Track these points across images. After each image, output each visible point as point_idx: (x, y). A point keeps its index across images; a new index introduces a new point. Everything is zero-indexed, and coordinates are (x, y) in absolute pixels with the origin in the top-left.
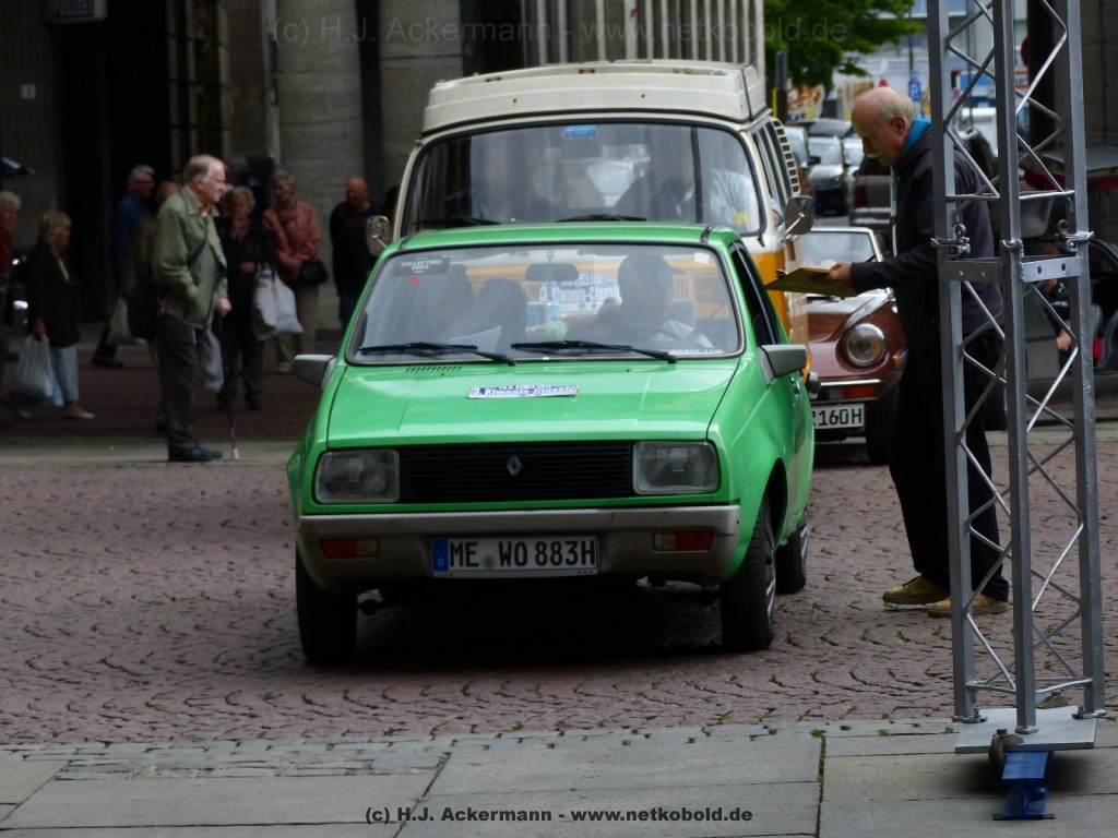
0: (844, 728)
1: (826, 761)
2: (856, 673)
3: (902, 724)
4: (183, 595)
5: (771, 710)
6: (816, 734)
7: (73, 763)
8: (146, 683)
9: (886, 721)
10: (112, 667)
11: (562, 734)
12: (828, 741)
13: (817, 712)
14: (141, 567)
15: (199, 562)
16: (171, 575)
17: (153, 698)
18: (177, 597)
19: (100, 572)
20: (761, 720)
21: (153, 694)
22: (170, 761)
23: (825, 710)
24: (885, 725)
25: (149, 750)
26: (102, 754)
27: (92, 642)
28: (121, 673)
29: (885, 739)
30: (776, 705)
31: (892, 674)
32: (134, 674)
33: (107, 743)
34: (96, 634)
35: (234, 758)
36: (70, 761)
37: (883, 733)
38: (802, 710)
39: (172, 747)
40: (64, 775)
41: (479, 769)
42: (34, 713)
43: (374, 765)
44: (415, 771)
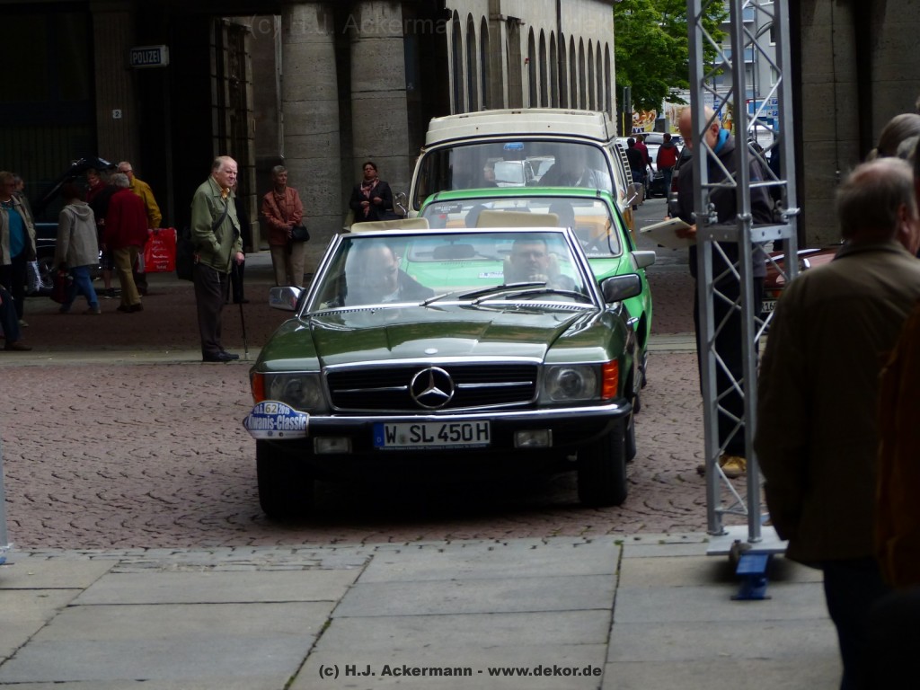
0: (636, 539)
1: (623, 561)
2: (648, 502)
3: (675, 536)
4: (205, 451)
5: (590, 527)
6: (618, 543)
7: (123, 562)
8: (175, 509)
9: (665, 535)
10: (153, 498)
11: (449, 543)
12: (625, 548)
13: (619, 528)
14: (177, 431)
15: (217, 429)
16: (197, 437)
17: (179, 518)
18: (200, 452)
19: (151, 435)
20: (582, 534)
21: (180, 515)
22: (187, 560)
23: (625, 528)
24: (663, 537)
25: (174, 553)
26: (142, 556)
27: (142, 481)
28: (159, 502)
29: (663, 547)
30: (593, 524)
31: (671, 503)
32: (168, 503)
33: (146, 549)
34: (145, 476)
35: (230, 559)
36: (121, 560)
37: (662, 543)
38: (610, 526)
39: (189, 551)
40: (116, 570)
41: (391, 566)
42: (99, 528)
43: (322, 564)
44: (349, 567)
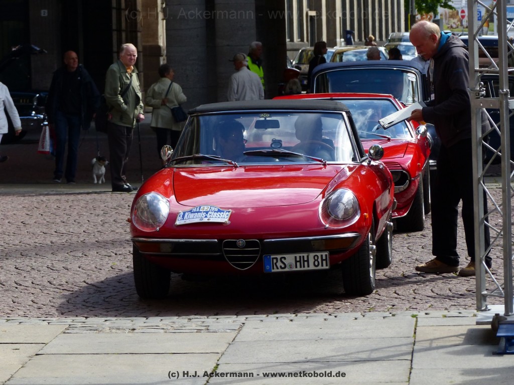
0: (426, 314)
1: (417, 328)
2: (434, 289)
3: (454, 312)
4: (121, 253)
5: (393, 306)
6: (413, 316)
7: (71, 326)
8: (104, 291)
9: (446, 311)
10: (88, 284)
11: (296, 316)
12: (419, 319)
13: (414, 307)
14: (100, 239)
15: (128, 238)
16: (114, 243)
17: (107, 298)
18: (118, 253)
19: (81, 241)
20: (388, 310)
21: (107, 296)
22: (116, 325)
23: (418, 306)
24: (446, 313)
25: (106, 321)
26: (84, 322)
27: (78, 273)
28: (92, 287)
29: (445, 319)
30: (396, 304)
31: (450, 290)
32: (98, 287)
33: (86, 318)
34: (80, 270)
35: (145, 325)
36: (70, 325)
37: (445, 316)
38: (408, 305)
39: (117, 320)
40: (67, 331)
41: (258, 330)
42: (52, 304)
43: (209, 328)
44: (228, 331)
